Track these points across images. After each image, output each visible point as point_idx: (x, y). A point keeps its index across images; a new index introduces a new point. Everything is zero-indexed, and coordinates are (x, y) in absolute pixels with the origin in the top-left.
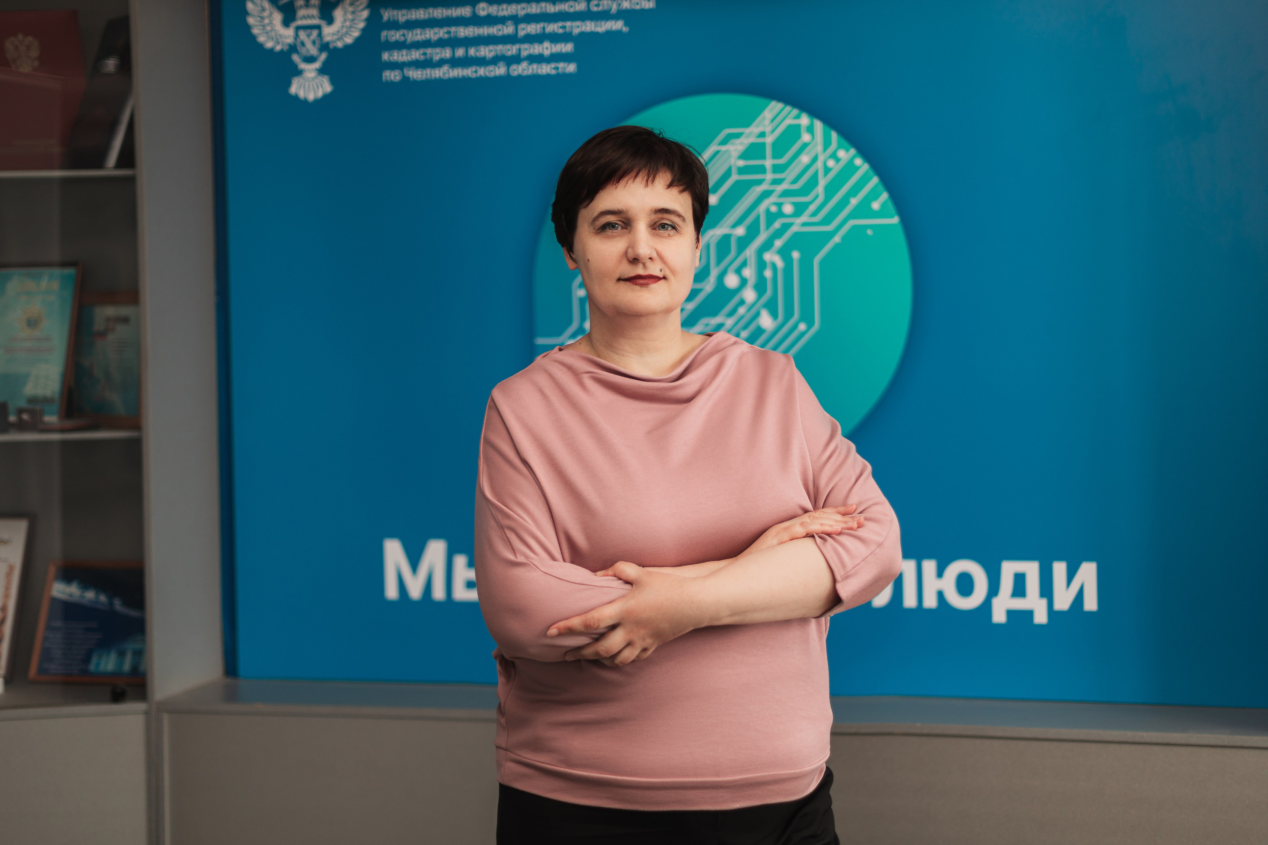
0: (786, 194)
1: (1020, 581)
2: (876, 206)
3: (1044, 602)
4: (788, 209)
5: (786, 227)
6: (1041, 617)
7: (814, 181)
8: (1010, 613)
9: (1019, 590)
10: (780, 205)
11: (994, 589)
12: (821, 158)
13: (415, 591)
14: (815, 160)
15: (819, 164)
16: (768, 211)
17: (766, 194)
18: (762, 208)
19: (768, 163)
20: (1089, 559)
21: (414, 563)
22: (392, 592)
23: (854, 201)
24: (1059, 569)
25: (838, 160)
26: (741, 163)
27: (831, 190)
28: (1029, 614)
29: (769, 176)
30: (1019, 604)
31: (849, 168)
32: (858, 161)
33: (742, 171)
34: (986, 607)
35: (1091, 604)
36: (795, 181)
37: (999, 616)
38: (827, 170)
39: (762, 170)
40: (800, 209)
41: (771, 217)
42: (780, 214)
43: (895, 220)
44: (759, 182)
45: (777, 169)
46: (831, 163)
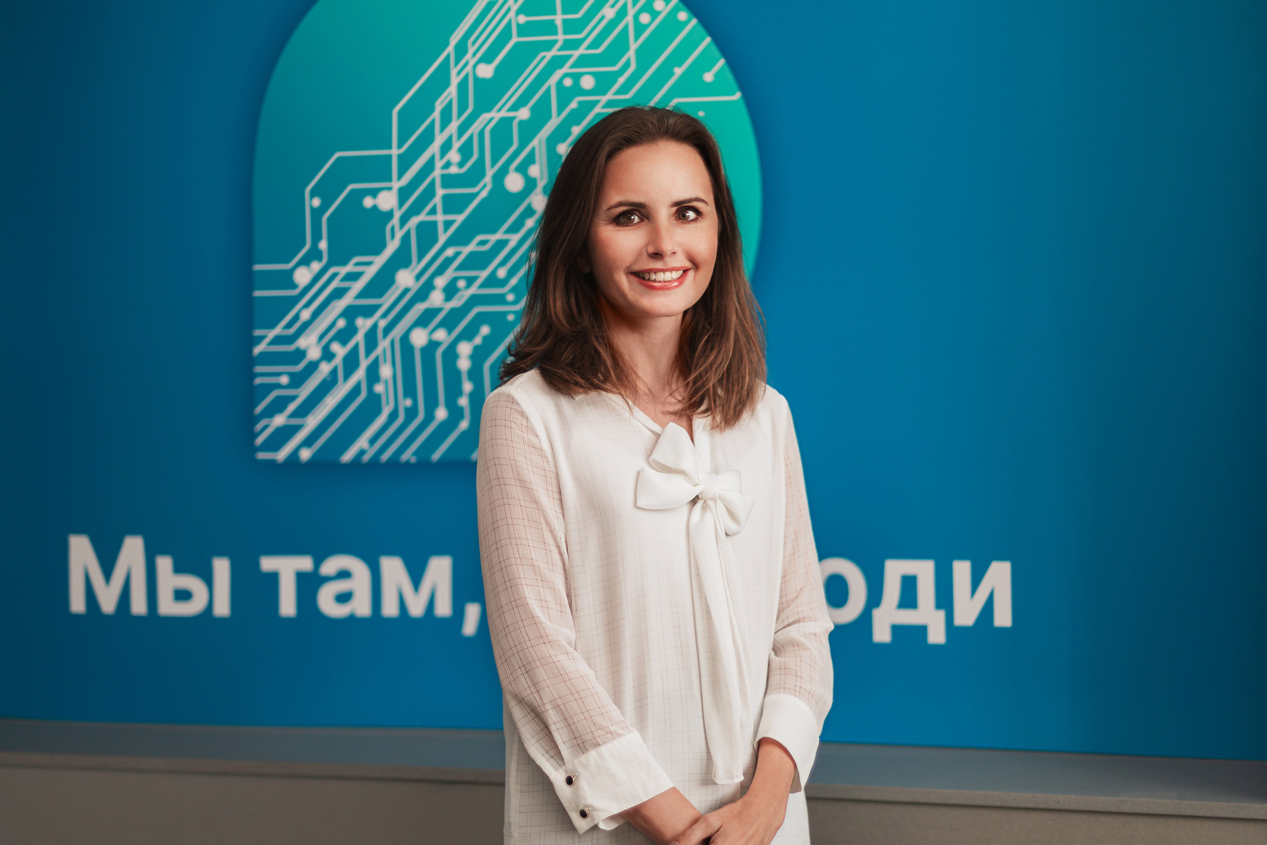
0: (583, 61)
1: (909, 584)
2: (708, 77)
3: (941, 614)
4: (588, 82)
5: (587, 107)
6: (937, 636)
7: (621, 44)
8: (897, 630)
9: (908, 599)
10: (576, 77)
11: (874, 598)
12: (631, 12)
13: (108, 603)
14: (622, 13)
15: (629, 19)
16: (560, 83)
17: (556, 63)
18: (553, 80)
19: (559, 19)
20: (1002, 558)
21: (108, 567)
22: (78, 604)
23: (678, 71)
24: (962, 570)
25: (654, 14)
26: (522, 19)
27: (646, 55)
28: (922, 630)
29: (561, 37)
30: (908, 617)
31: (670, 26)
32: (683, 16)
33: (523, 30)
34: (865, 620)
35: (1003, 617)
36: (594, 45)
37: (882, 634)
38: (640, 28)
39: (550, 28)
40: (603, 83)
41: (565, 95)
42: (577, 90)
43: (738, 96)
44: (549, 45)
45: (569, 27)
46: (645, 18)
